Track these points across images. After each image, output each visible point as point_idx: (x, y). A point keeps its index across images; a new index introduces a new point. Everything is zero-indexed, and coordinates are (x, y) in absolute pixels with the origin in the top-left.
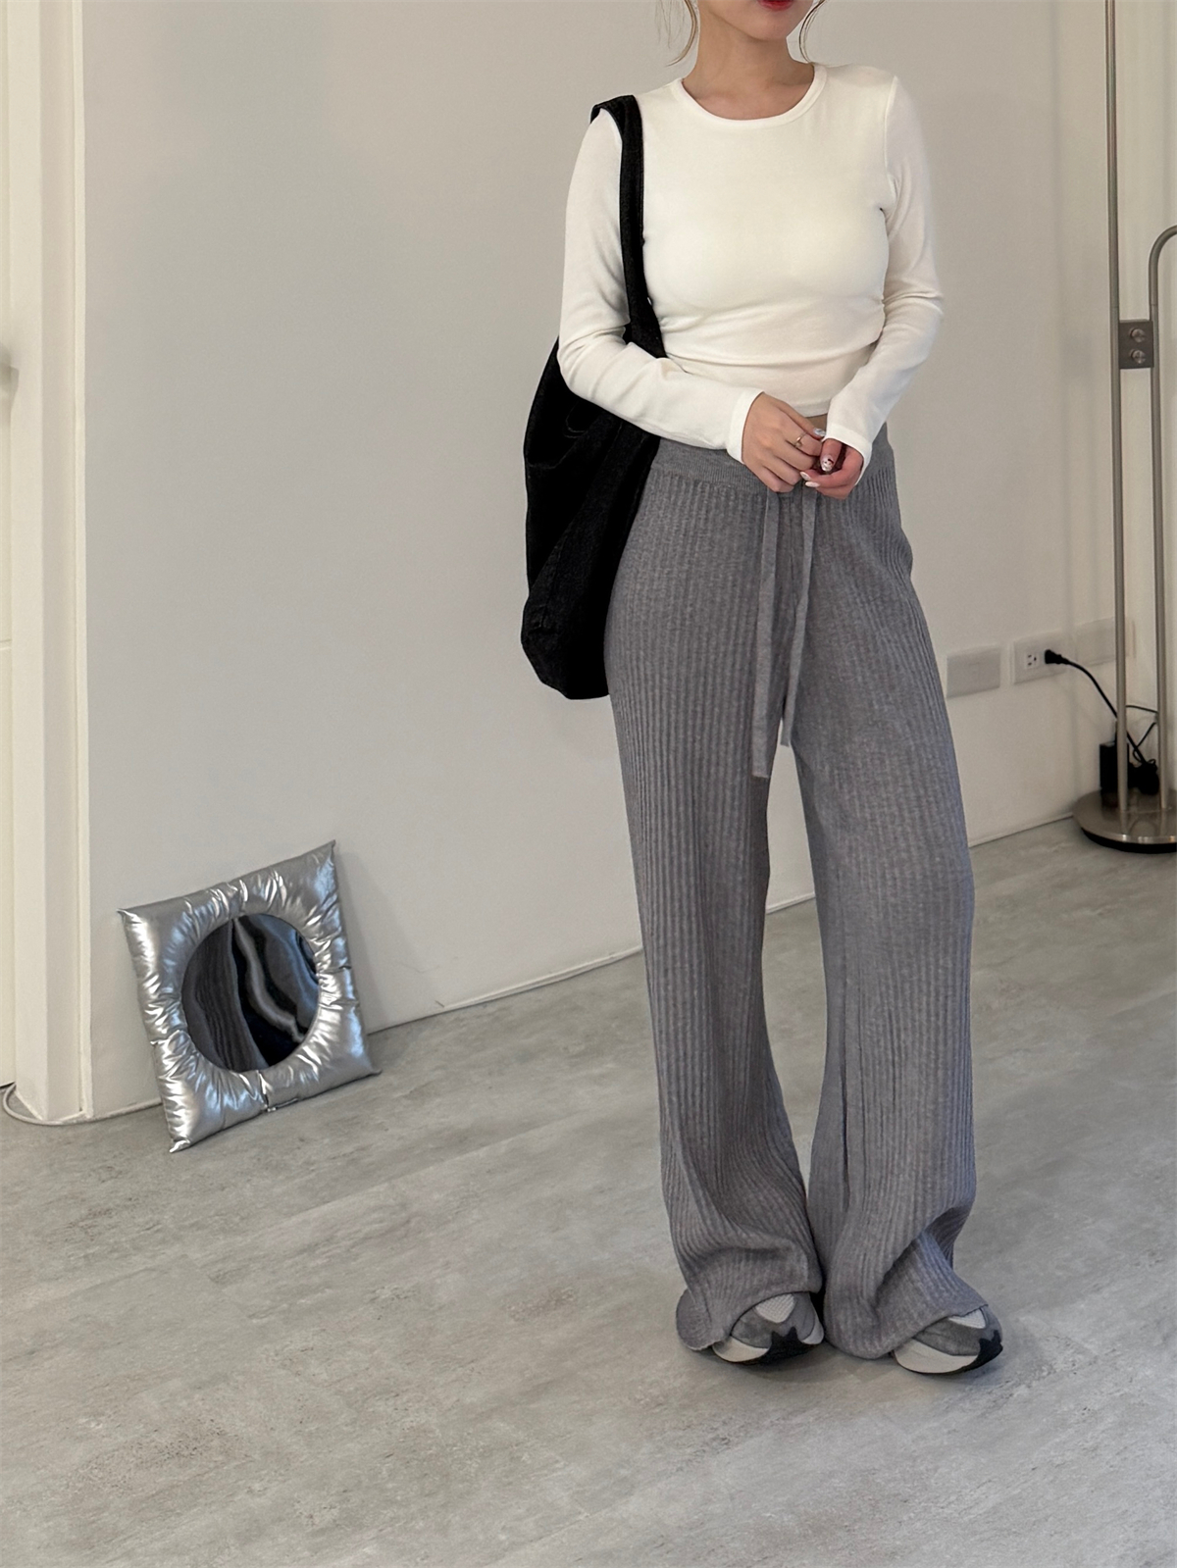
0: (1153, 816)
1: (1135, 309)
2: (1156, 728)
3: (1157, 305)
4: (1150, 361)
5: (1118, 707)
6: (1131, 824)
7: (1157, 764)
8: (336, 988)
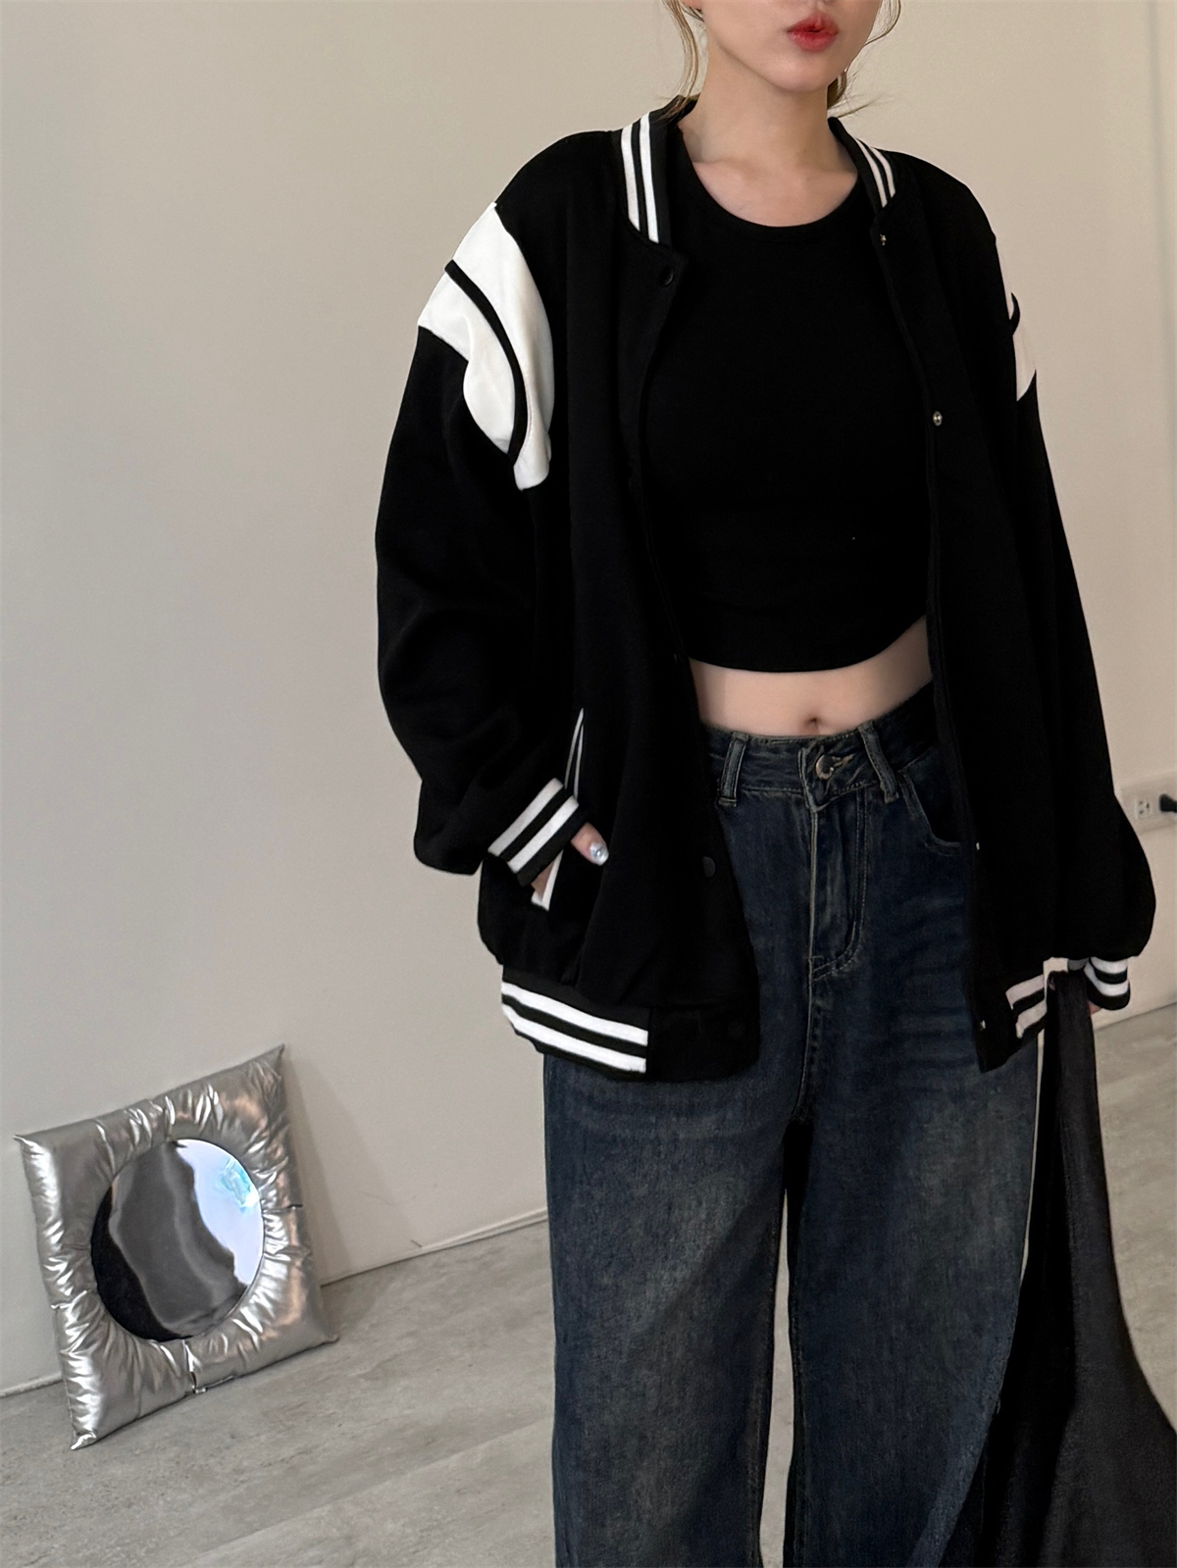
8: (282, 1233)
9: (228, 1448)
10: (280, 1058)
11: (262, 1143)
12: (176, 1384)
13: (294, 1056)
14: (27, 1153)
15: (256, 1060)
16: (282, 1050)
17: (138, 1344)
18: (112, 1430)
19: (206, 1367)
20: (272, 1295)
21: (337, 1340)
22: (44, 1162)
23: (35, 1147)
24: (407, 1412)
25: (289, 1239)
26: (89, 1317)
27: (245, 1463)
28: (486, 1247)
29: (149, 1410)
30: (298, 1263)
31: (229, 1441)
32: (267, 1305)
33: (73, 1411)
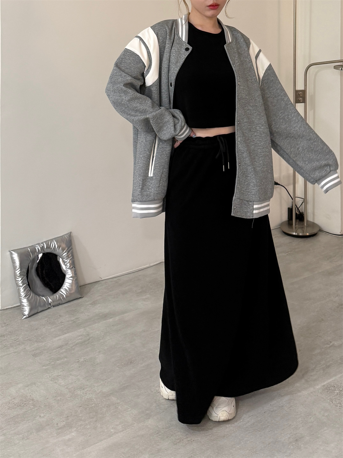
0: (303, 227)
1: (300, 87)
2: (304, 203)
3: (306, 85)
4: (304, 101)
5: (293, 197)
6: (296, 230)
7: (304, 213)
8: (71, 273)
9: (59, 318)
10: (70, 234)
11: (66, 253)
12: (47, 305)
13: (74, 234)
14: (11, 254)
15: (65, 235)
16: (71, 233)
17: (38, 297)
18: (32, 315)
19: (53, 301)
20: (68, 287)
21: (83, 297)
22: (16, 256)
23: (13, 253)
24: (100, 311)
25: (72, 274)
26: (26, 290)
27: (63, 321)
28: (117, 278)
29: (40, 311)
30: (74, 280)
31: (59, 317)
32: (67, 289)
33: (23, 311)
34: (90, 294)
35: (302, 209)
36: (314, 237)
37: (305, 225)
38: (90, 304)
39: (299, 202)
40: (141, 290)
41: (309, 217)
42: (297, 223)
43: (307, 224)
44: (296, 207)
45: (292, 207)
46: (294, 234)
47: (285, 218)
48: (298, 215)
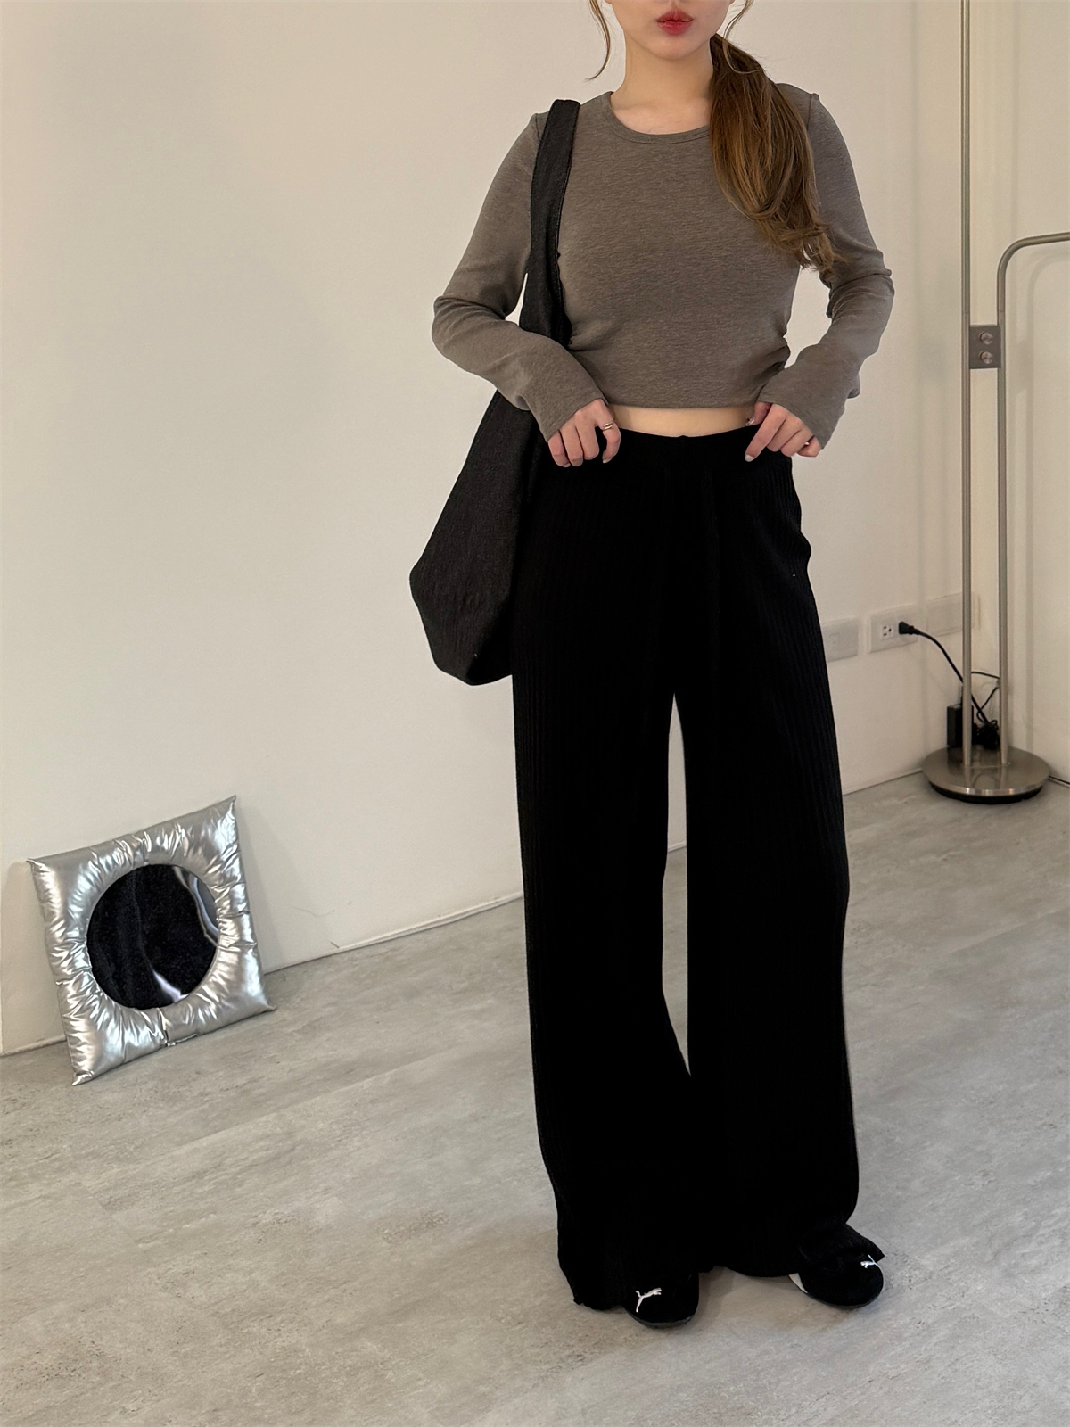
2: (998, 692)
5: (964, 673)
6: (973, 779)
7: (999, 724)
8: (234, 932)
9: (194, 1080)
11: (218, 866)
14: (36, 872)
15: (214, 806)
16: (233, 799)
17: (127, 1012)
18: (104, 1071)
19: (176, 1026)
20: (226, 976)
21: (275, 1010)
22: (50, 878)
23: (43, 867)
24: (331, 1053)
25: (240, 936)
27: (209, 1090)
28: (389, 946)
29: (133, 1057)
31: (195, 1075)
32: (222, 983)
33: (74, 1058)
34: (298, 1000)
35: (992, 713)
36: (1033, 803)
37: (1004, 761)
38: (298, 1031)
39: (982, 687)
40: (466, 984)
41: (1018, 736)
42: (977, 757)
43: (1008, 760)
44: (973, 704)
45: (961, 704)
46: (968, 791)
47: (938, 738)
48: (981, 729)
